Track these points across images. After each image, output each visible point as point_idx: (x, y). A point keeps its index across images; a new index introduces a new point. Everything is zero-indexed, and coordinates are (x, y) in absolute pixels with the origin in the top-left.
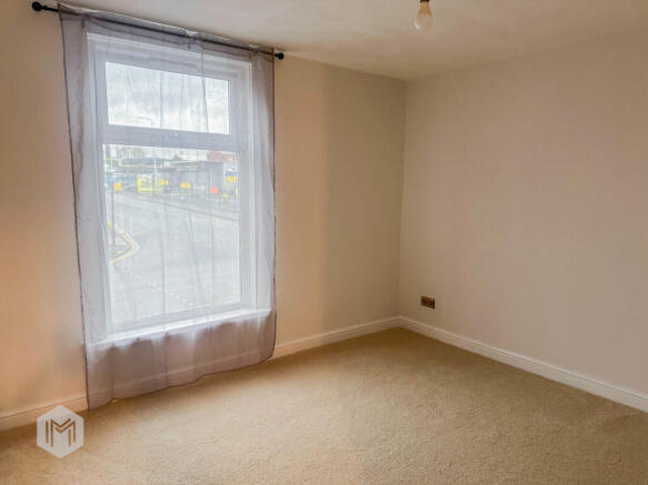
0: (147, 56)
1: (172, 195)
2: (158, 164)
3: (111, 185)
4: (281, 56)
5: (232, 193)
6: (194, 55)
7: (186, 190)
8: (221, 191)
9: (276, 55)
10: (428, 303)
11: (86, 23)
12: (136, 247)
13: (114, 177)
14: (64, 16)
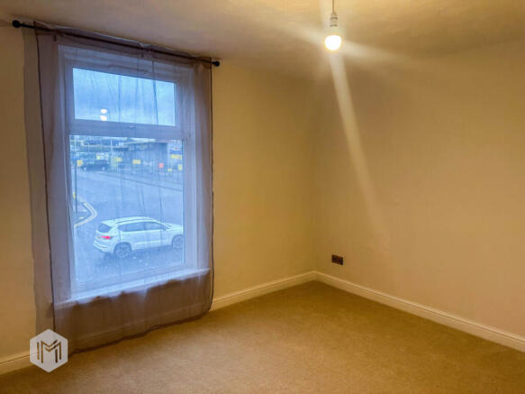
0: (108, 63)
1: (125, 169)
2: (114, 145)
3: (75, 161)
4: (217, 64)
5: (175, 168)
6: (146, 63)
7: (137, 166)
8: (166, 166)
9: (213, 63)
10: (338, 260)
11: (58, 37)
12: (95, 214)
13: (77, 155)
14: (39, 31)
